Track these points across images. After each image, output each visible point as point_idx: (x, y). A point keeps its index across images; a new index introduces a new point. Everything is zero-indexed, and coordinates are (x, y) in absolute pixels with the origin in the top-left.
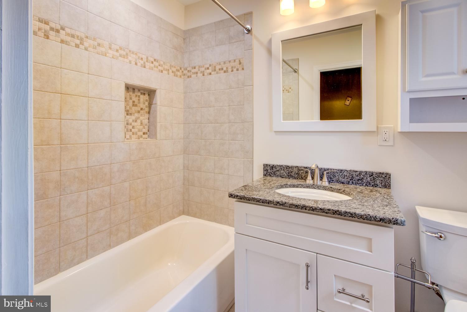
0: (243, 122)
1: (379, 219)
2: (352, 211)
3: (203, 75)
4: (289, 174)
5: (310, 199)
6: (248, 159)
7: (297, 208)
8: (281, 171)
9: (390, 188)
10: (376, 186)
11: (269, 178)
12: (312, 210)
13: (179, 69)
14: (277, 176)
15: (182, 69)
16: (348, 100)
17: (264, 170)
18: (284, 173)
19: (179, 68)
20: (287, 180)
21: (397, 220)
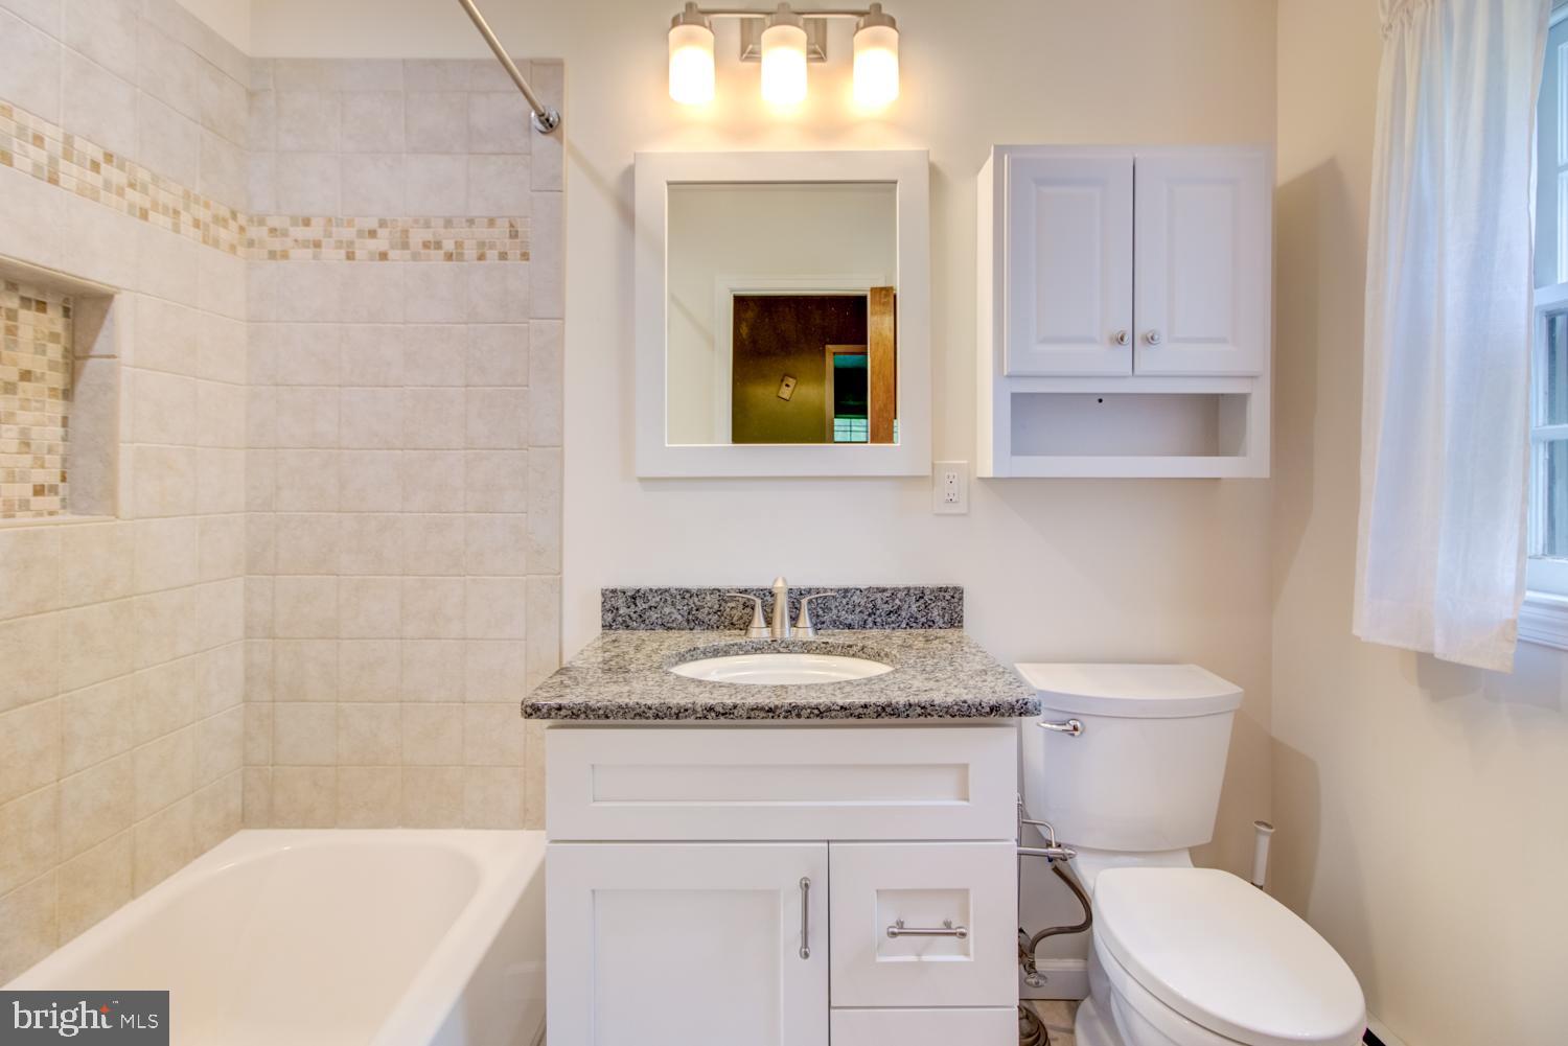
0: (525, 447)
1: (988, 709)
2: (924, 698)
3: (350, 256)
4: (690, 617)
5: (799, 683)
6: (543, 577)
7: (773, 717)
8: (662, 608)
9: (962, 626)
10: (931, 624)
11: (623, 634)
12: (818, 716)
13: (228, 215)
14: (652, 627)
15: (242, 219)
16: (787, 385)
17: (605, 611)
18: (676, 615)
19: (224, 212)
20: (686, 635)
21: (1026, 704)
